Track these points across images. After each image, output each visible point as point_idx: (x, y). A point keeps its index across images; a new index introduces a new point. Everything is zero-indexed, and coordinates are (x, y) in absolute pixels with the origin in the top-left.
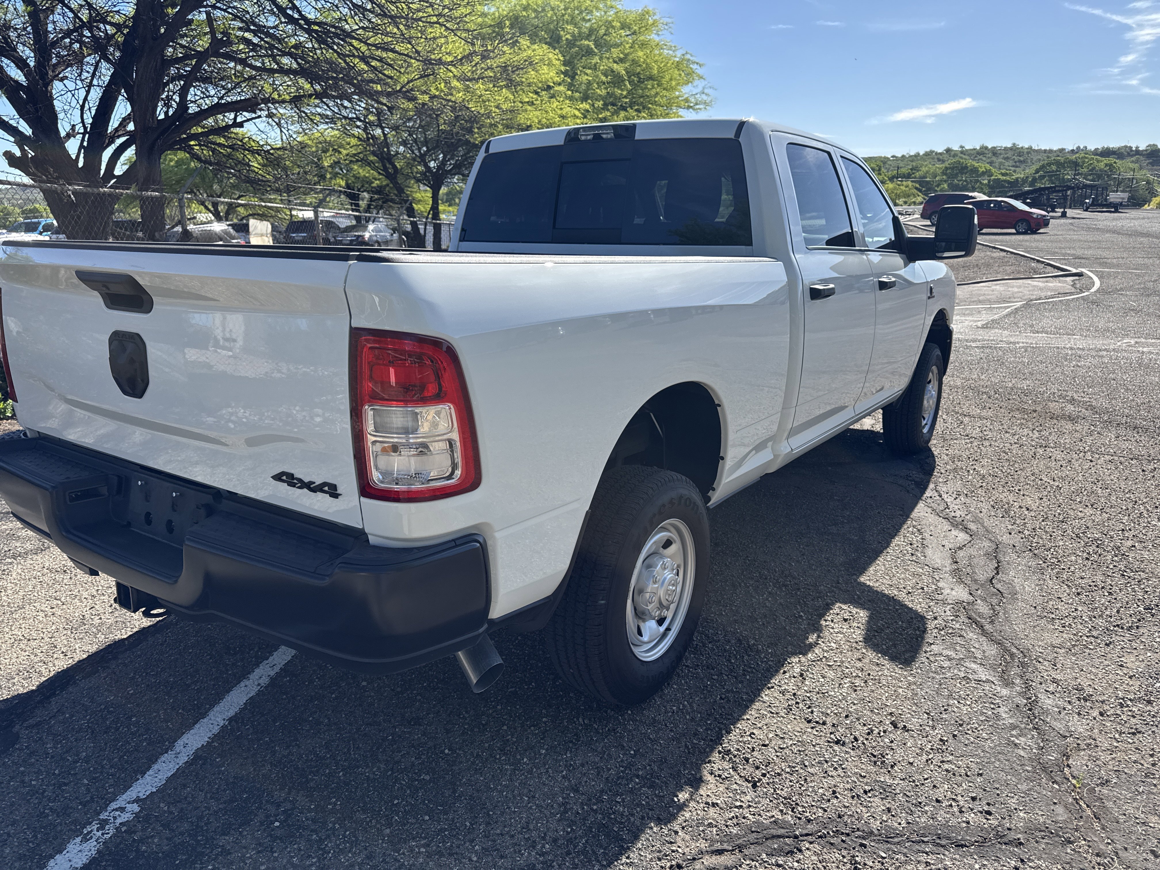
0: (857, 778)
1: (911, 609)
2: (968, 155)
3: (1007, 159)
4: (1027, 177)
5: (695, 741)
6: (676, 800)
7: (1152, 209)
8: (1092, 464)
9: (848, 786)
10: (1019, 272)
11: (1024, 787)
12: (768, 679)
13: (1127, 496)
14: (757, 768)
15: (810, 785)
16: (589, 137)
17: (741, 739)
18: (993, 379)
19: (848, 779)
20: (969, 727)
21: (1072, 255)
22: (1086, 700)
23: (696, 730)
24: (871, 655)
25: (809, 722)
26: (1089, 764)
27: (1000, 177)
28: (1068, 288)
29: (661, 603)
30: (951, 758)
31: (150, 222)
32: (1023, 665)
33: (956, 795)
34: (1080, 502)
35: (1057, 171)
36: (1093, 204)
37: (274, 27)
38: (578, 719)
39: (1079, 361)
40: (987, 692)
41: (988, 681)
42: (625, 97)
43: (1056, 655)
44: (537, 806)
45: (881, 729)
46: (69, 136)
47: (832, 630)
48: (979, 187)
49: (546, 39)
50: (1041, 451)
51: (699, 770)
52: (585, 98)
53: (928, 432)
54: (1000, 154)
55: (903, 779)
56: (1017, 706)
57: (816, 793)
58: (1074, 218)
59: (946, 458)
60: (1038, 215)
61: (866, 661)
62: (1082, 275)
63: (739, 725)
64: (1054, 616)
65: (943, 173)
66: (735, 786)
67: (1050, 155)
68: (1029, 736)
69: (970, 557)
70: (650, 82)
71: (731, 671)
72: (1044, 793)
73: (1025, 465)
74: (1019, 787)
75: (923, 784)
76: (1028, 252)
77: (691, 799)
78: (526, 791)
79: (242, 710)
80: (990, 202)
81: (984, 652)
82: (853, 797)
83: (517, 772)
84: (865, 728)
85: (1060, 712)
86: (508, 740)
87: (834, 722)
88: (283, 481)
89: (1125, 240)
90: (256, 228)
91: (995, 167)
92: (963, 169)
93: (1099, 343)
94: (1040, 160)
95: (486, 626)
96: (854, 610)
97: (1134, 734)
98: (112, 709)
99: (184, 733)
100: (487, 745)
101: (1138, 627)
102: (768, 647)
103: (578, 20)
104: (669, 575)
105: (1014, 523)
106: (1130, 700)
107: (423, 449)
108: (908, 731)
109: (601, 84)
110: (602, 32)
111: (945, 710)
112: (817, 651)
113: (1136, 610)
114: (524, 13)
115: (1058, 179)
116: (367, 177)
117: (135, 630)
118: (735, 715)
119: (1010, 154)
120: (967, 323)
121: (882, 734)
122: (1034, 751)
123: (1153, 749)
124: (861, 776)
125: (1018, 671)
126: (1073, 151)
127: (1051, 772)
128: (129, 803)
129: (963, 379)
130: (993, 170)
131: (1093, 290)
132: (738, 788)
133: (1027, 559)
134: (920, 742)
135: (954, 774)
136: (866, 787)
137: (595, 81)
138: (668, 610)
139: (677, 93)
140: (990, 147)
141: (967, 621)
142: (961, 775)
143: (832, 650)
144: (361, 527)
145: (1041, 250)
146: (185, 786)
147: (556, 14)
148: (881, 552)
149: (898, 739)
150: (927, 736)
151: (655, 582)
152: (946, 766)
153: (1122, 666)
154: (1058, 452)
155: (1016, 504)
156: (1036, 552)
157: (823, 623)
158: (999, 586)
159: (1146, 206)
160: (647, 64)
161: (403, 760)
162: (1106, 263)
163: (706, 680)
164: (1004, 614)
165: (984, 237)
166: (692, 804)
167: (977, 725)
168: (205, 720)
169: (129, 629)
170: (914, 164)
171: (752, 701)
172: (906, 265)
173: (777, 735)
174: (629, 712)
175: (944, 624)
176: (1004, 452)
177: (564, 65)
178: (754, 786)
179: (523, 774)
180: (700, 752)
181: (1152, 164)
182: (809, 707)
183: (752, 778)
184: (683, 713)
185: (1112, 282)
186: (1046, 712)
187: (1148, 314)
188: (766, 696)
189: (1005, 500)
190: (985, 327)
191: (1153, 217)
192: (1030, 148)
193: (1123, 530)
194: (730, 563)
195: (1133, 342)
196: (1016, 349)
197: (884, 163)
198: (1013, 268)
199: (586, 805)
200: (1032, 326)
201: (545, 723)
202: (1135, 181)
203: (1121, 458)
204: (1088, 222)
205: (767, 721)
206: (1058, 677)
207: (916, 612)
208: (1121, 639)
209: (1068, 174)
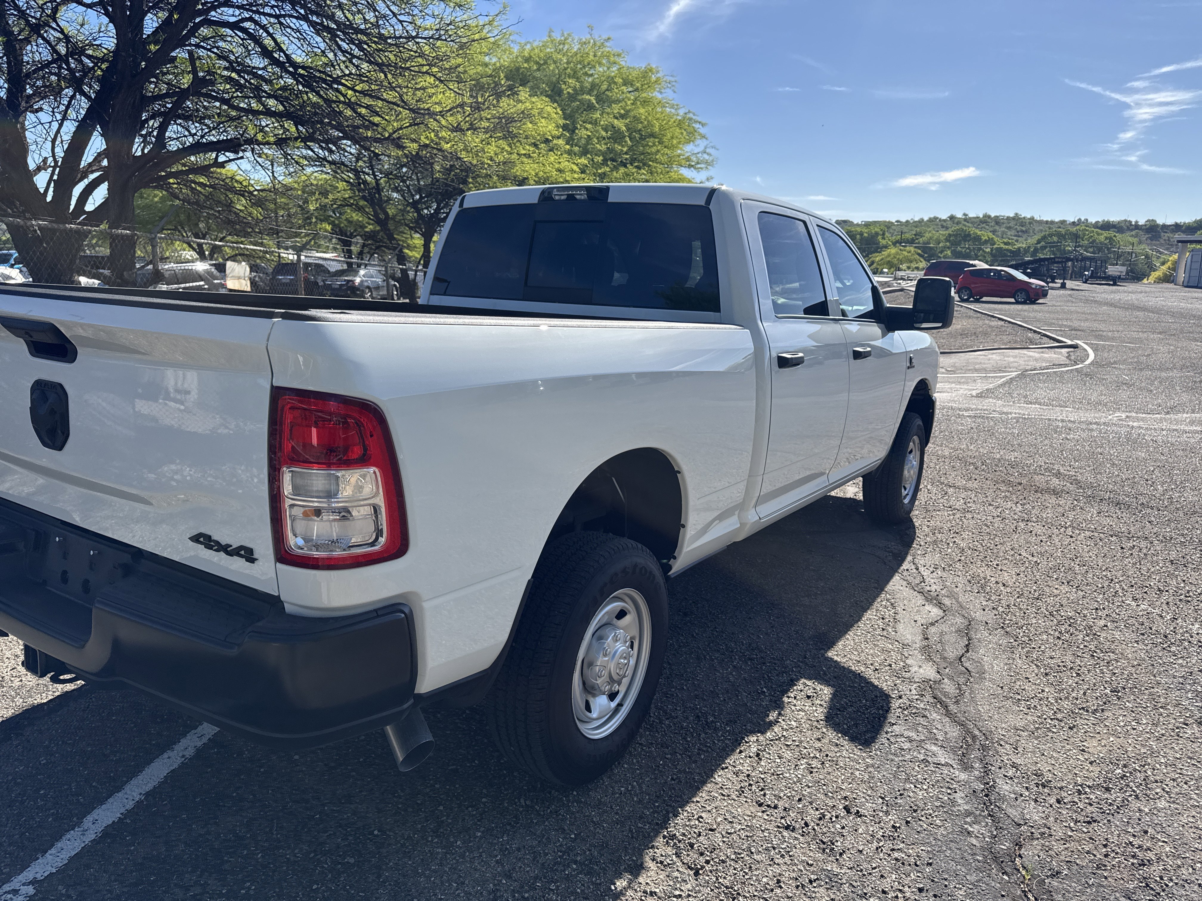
0: (804, 867)
1: (877, 687)
2: (972, 223)
3: (1009, 228)
4: (1029, 247)
5: (640, 825)
6: (613, 888)
7: (1150, 283)
8: (1072, 540)
9: (794, 875)
10: (1016, 342)
11: (972, 878)
12: (723, 759)
13: (1104, 573)
14: (702, 854)
15: (755, 873)
16: (563, 197)
17: (688, 823)
18: (981, 450)
19: (794, 867)
20: (923, 813)
21: (1069, 326)
22: (1044, 786)
23: (643, 812)
24: (831, 735)
25: (760, 805)
26: (1041, 854)
27: (1002, 245)
28: (1063, 360)
29: (610, 676)
30: (902, 845)
31: (119, 261)
32: (984, 748)
33: (903, 886)
34: (1057, 579)
35: (1058, 242)
36: (1092, 277)
37: (263, 69)
38: (519, 801)
39: (1069, 434)
40: (944, 776)
41: (947, 765)
42: (626, 153)
43: (1018, 738)
44: (466, 893)
45: (834, 814)
46: (39, 169)
47: (793, 708)
48: (981, 255)
49: (546, 91)
50: (1022, 525)
51: (641, 856)
52: (584, 152)
53: (909, 502)
54: (1003, 223)
55: (851, 868)
56: (974, 791)
57: (759, 881)
58: (1073, 290)
59: (927, 529)
60: (1037, 285)
61: (826, 741)
62: (1077, 347)
63: (687, 808)
64: (1020, 697)
65: (947, 240)
66: (676, 874)
67: (1051, 226)
68: (983, 824)
69: (942, 634)
70: (652, 139)
71: (686, 750)
72: (993, 885)
73: (1005, 539)
74: (968, 877)
75: (870, 874)
76: (1025, 322)
77: (629, 887)
78: (455, 876)
79: (161, 784)
80: (990, 270)
81: (946, 733)
82: (797, 887)
83: (448, 856)
84: (817, 813)
85: (1016, 799)
86: (442, 822)
87: (787, 805)
88: (201, 543)
89: (1121, 313)
90: (233, 270)
91: (997, 236)
92: (966, 237)
93: (1090, 416)
94: (1041, 231)
95: (411, 701)
96: (819, 687)
97: (1089, 823)
98: (19, 780)
99: (95, 808)
100: (420, 826)
101: (1103, 710)
102: (727, 724)
103: (580, 74)
104: (621, 647)
105: (989, 599)
106: (1089, 787)
107: (345, 514)
108: (860, 816)
109: (601, 139)
110: (604, 87)
111: (901, 795)
112: (776, 730)
113: (1102, 693)
114: (526, 65)
115: (1059, 250)
116: (360, 222)
117: (57, 694)
118: (685, 797)
119: (1012, 224)
120: (961, 392)
121: (834, 819)
122: (987, 839)
123: (1107, 839)
124: (808, 864)
125: (978, 754)
126: (1074, 223)
127: (1002, 862)
128: (24, 885)
129: (952, 448)
130: (996, 239)
131: (1088, 362)
132: (679, 875)
133: (998, 637)
134: (871, 829)
135: (903, 864)
136: (812, 876)
137: (595, 136)
138: (619, 685)
139: (679, 151)
140: (993, 216)
141: (932, 700)
142: (910, 865)
143: (791, 728)
144: (276, 594)
145: (1038, 321)
146: (88, 867)
147: (558, 67)
148: (852, 626)
149: (850, 825)
150: (880, 822)
151: (605, 655)
152: (896, 855)
153: (1083, 751)
154: (1039, 527)
155: (992, 579)
156: (1008, 629)
157: (785, 699)
158: (967, 665)
159: (1145, 279)
160: (648, 121)
161: (328, 841)
162: (1102, 336)
163: (658, 759)
164: (970, 694)
165: (984, 305)
166: (630, 893)
167: (931, 812)
168: (120, 794)
169: (50, 693)
170: (918, 230)
171: (704, 783)
172: (884, 335)
173: (725, 819)
174: (575, 793)
175: (908, 703)
176: (986, 525)
177: (565, 119)
178: (697, 874)
179: (455, 858)
180: (644, 836)
181: (1151, 239)
182: (762, 790)
183: (695, 865)
184: (631, 794)
185: (1106, 355)
186: (1003, 798)
187: (1140, 389)
188: (719, 777)
189: (982, 575)
190: (980, 396)
191: (1150, 292)
192: (1032, 218)
193: (1097, 609)
194: (697, 634)
195: (1124, 416)
196: (1008, 419)
197: (888, 228)
198: (1009, 337)
199: (518, 892)
200: (1026, 397)
201: (484, 803)
202: (1134, 255)
203: (1101, 535)
204: (1087, 294)
205: (718, 803)
206: (1019, 761)
207: (881, 691)
208: (1085, 722)
209: (1069, 245)
